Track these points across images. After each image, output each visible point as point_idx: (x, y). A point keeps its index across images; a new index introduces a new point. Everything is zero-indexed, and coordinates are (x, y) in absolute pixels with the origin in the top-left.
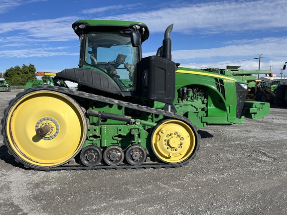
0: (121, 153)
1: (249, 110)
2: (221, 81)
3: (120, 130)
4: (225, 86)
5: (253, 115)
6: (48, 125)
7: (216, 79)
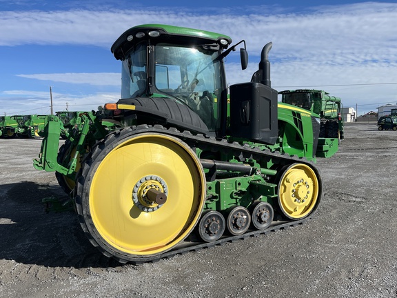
0: (247, 216)
1: (322, 148)
2: (299, 115)
3: (239, 184)
4: (302, 120)
5: (325, 153)
6: (154, 187)
7: (293, 113)
